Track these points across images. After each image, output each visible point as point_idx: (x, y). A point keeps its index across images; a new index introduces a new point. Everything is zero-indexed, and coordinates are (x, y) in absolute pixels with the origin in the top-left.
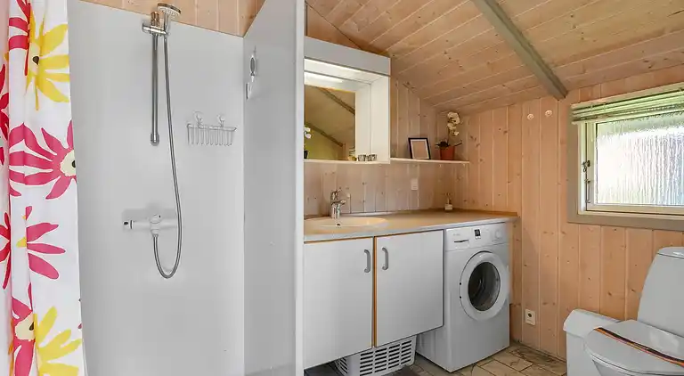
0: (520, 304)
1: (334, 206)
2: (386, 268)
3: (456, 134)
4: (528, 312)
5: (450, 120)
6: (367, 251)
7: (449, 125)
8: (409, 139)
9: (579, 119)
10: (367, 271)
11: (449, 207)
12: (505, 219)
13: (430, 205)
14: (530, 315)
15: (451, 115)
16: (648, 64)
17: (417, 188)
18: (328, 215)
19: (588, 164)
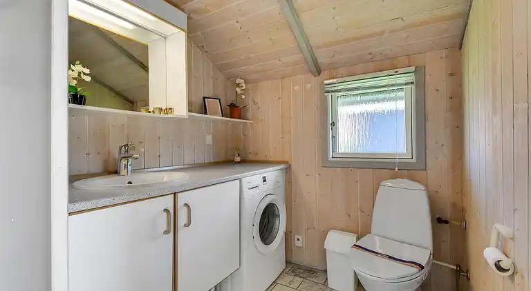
0: (291, 232)
1: (124, 162)
2: (188, 224)
3: (243, 97)
4: (297, 237)
5: (238, 85)
6: (166, 210)
7: (238, 89)
8: (204, 98)
9: (328, 92)
10: (167, 232)
11: (238, 159)
12: (282, 166)
13: (221, 158)
14: (298, 239)
15: (238, 81)
16: (370, 56)
17: (211, 143)
18: (116, 172)
19: (333, 124)
